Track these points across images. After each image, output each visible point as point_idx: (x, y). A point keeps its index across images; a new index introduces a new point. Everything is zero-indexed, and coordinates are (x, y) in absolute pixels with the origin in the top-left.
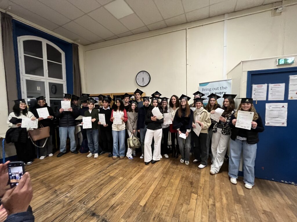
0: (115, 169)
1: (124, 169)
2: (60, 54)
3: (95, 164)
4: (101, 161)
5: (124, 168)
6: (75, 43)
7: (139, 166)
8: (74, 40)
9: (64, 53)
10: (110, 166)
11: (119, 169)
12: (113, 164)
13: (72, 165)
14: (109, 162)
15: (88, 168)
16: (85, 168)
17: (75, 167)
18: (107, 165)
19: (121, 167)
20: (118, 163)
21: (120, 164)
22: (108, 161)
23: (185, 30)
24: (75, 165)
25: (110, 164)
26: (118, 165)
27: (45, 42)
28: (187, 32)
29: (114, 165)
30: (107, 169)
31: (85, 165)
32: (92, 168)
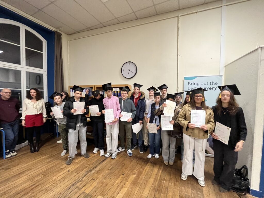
0: (93, 179)
1: (105, 181)
2: (41, 42)
3: (69, 171)
4: (78, 166)
5: (105, 178)
6: (58, 31)
7: (123, 175)
8: (57, 28)
9: (46, 42)
10: (87, 174)
11: (97, 181)
12: (91, 171)
13: (41, 171)
14: (86, 167)
15: (59, 178)
16: (55, 178)
17: (43, 176)
18: (83, 172)
19: (100, 177)
20: (97, 169)
21: (99, 170)
22: (86, 165)
23: (177, 18)
24: (45, 172)
25: (87, 171)
26: (98, 172)
27: (23, 28)
28: (179, 20)
29: (93, 172)
30: (83, 179)
31: (56, 172)
32: (64, 178)
